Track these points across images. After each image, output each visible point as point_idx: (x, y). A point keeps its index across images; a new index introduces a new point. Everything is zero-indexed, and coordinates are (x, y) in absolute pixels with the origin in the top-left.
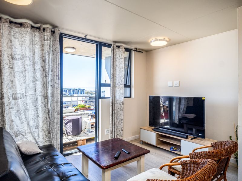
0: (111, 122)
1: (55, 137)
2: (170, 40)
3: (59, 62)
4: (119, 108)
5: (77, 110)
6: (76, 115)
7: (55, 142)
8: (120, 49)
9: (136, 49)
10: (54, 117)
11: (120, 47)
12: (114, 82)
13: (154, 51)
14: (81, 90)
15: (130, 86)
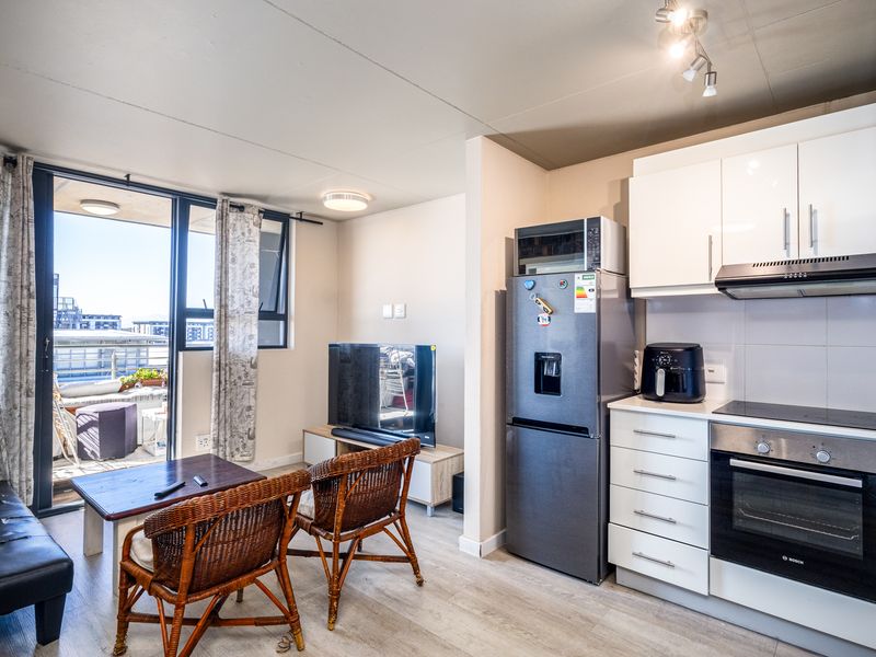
0: (213, 416)
1: (17, 458)
2: (374, 198)
3: (33, 249)
4: (240, 378)
5: (132, 385)
6: (123, 400)
7: (16, 472)
8: (246, 215)
9: (301, 213)
10: (14, 401)
11: (246, 210)
12: (223, 306)
13: (355, 221)
14: (158, 326)
15: (285, 317)
